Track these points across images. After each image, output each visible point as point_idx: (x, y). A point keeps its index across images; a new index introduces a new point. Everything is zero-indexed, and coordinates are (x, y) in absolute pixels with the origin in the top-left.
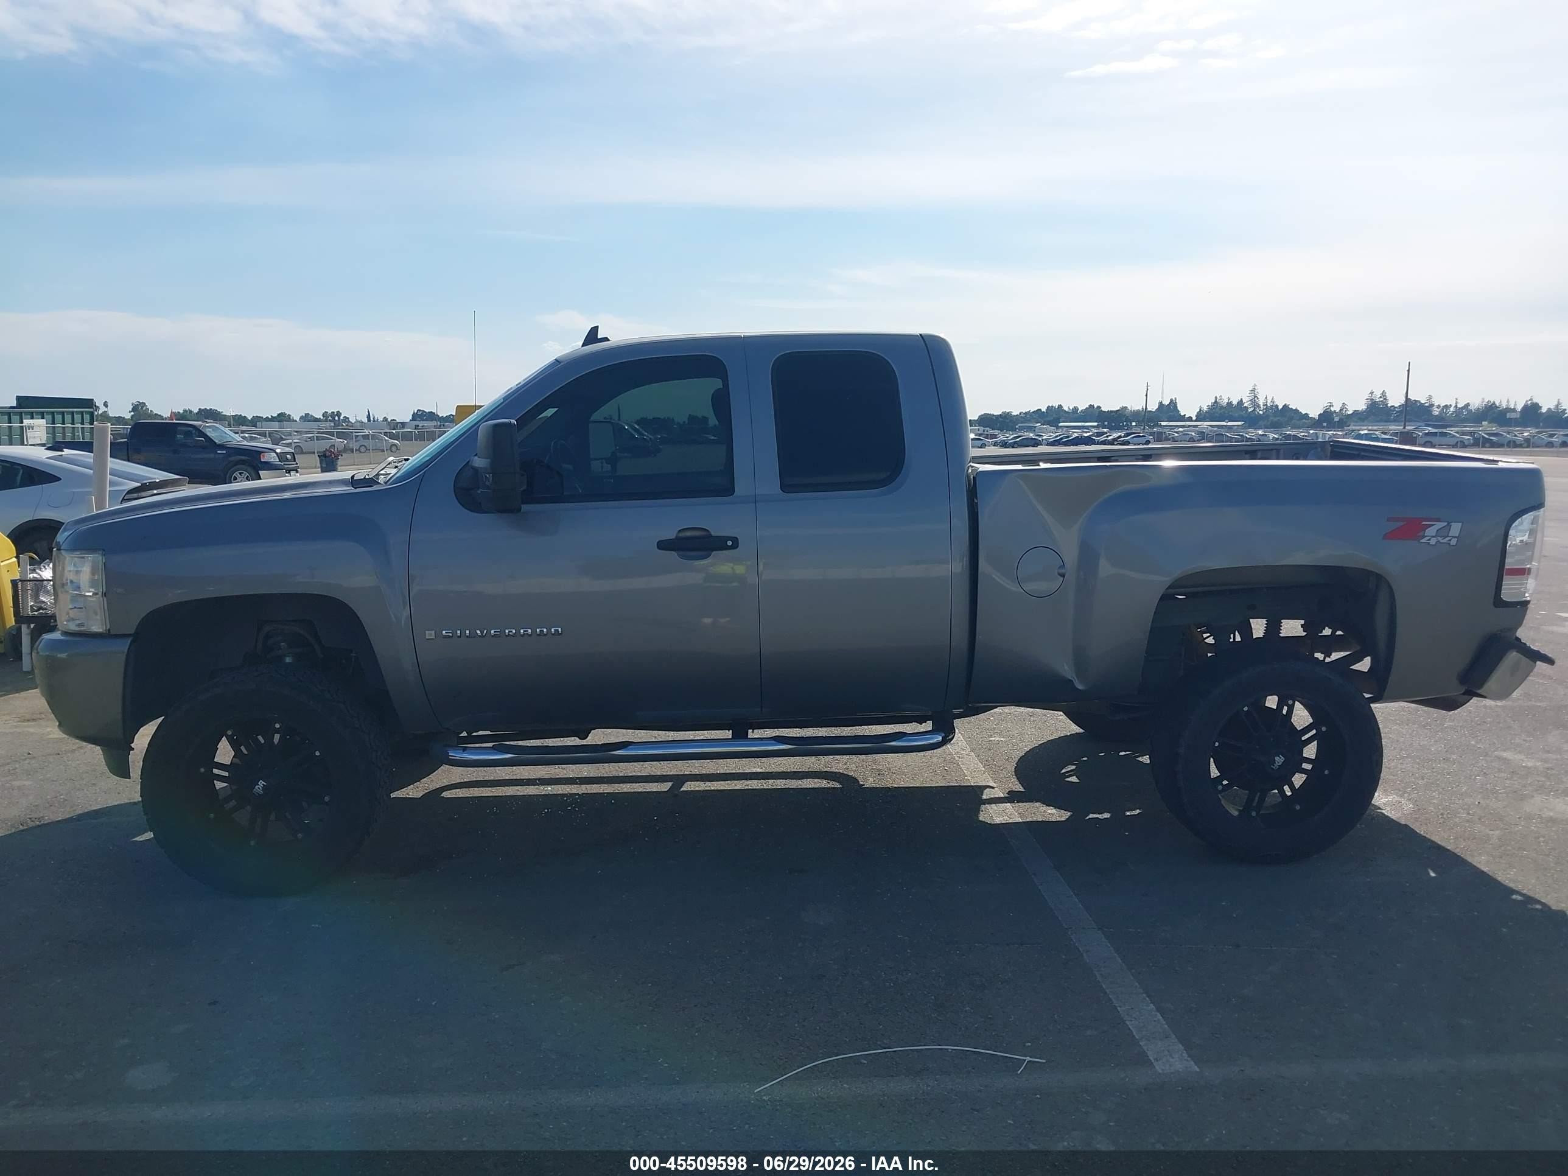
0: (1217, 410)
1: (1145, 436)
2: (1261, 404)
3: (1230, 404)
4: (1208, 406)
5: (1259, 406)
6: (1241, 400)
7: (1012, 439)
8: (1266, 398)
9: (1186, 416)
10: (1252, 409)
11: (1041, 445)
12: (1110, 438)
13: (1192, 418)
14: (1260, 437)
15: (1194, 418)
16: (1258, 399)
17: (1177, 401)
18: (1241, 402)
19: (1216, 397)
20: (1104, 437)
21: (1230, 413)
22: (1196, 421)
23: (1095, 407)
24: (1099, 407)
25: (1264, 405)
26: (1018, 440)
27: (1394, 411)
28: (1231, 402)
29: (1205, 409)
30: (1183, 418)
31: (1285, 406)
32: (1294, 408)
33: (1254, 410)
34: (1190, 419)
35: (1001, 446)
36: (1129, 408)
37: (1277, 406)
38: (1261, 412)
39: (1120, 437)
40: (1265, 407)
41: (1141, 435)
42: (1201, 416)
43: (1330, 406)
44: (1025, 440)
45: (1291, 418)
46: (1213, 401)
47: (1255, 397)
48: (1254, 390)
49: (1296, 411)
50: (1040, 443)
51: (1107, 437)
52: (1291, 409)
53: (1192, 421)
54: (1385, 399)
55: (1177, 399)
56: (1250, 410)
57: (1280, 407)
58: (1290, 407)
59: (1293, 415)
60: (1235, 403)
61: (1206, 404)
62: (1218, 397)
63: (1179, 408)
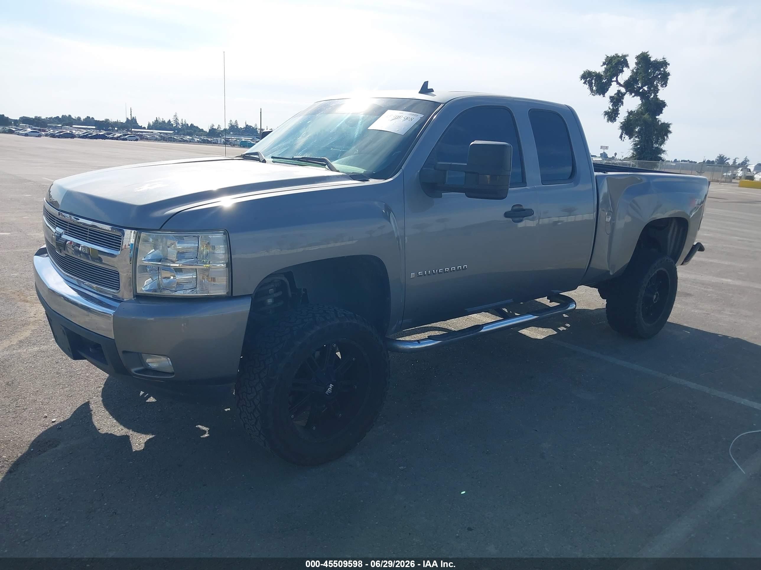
0: (158, 124)
1: (135, 136)
2: (180, 123)
3: (164, 122)
4: (153, 122)
5: (179, 124)
6: (170, 120)
7: (57, 133)
8: (182, 120)
9: (142, 127)
10: (175, 125)
11: (76, 137)
12: (115, 136)
13: (145, 128)
14: (191, 140)
15: (146, 128)
16: (178, 120)
17: (136, 118)
18: (169, 121)
19: (156, 118)
20: (111, 136)
21: (165, 127)
22: (148, 129)
23: (91, 118)
24: (93, 118)
25: (181, 124)
26: (61, 134)
27: (241, 130)
28: (164, 121)
29: (151, 124)
30: (141, 127)
31: (192, 124)
32: (196, 126)
33: (177, 126)
34: (144, 128)
35: (51, 137)
36: (110, 120)
37: (188, 125)
38: (180, 127)
39: (121, 136)
40: (182, 124)
41: (132, 135)
42: (150, 127)
43: (213, 126)
44: (66, 134)
45: (195, 131)
46: (155, 120)
47: (177, 119)
48: (175, 116)
49: (197, 127)
50: (75, 137)
51: (113, 135)
52: (195, 126)
53: (146, 129)
54: (237, 124)
55: (136, 117)
56: (174, 126)
57: (189, 125)
58: (194, 125)
59: (196, 129)
60: (166, 121)
61: (152, 121)
62: (157, 118)
63: (138, 122)
